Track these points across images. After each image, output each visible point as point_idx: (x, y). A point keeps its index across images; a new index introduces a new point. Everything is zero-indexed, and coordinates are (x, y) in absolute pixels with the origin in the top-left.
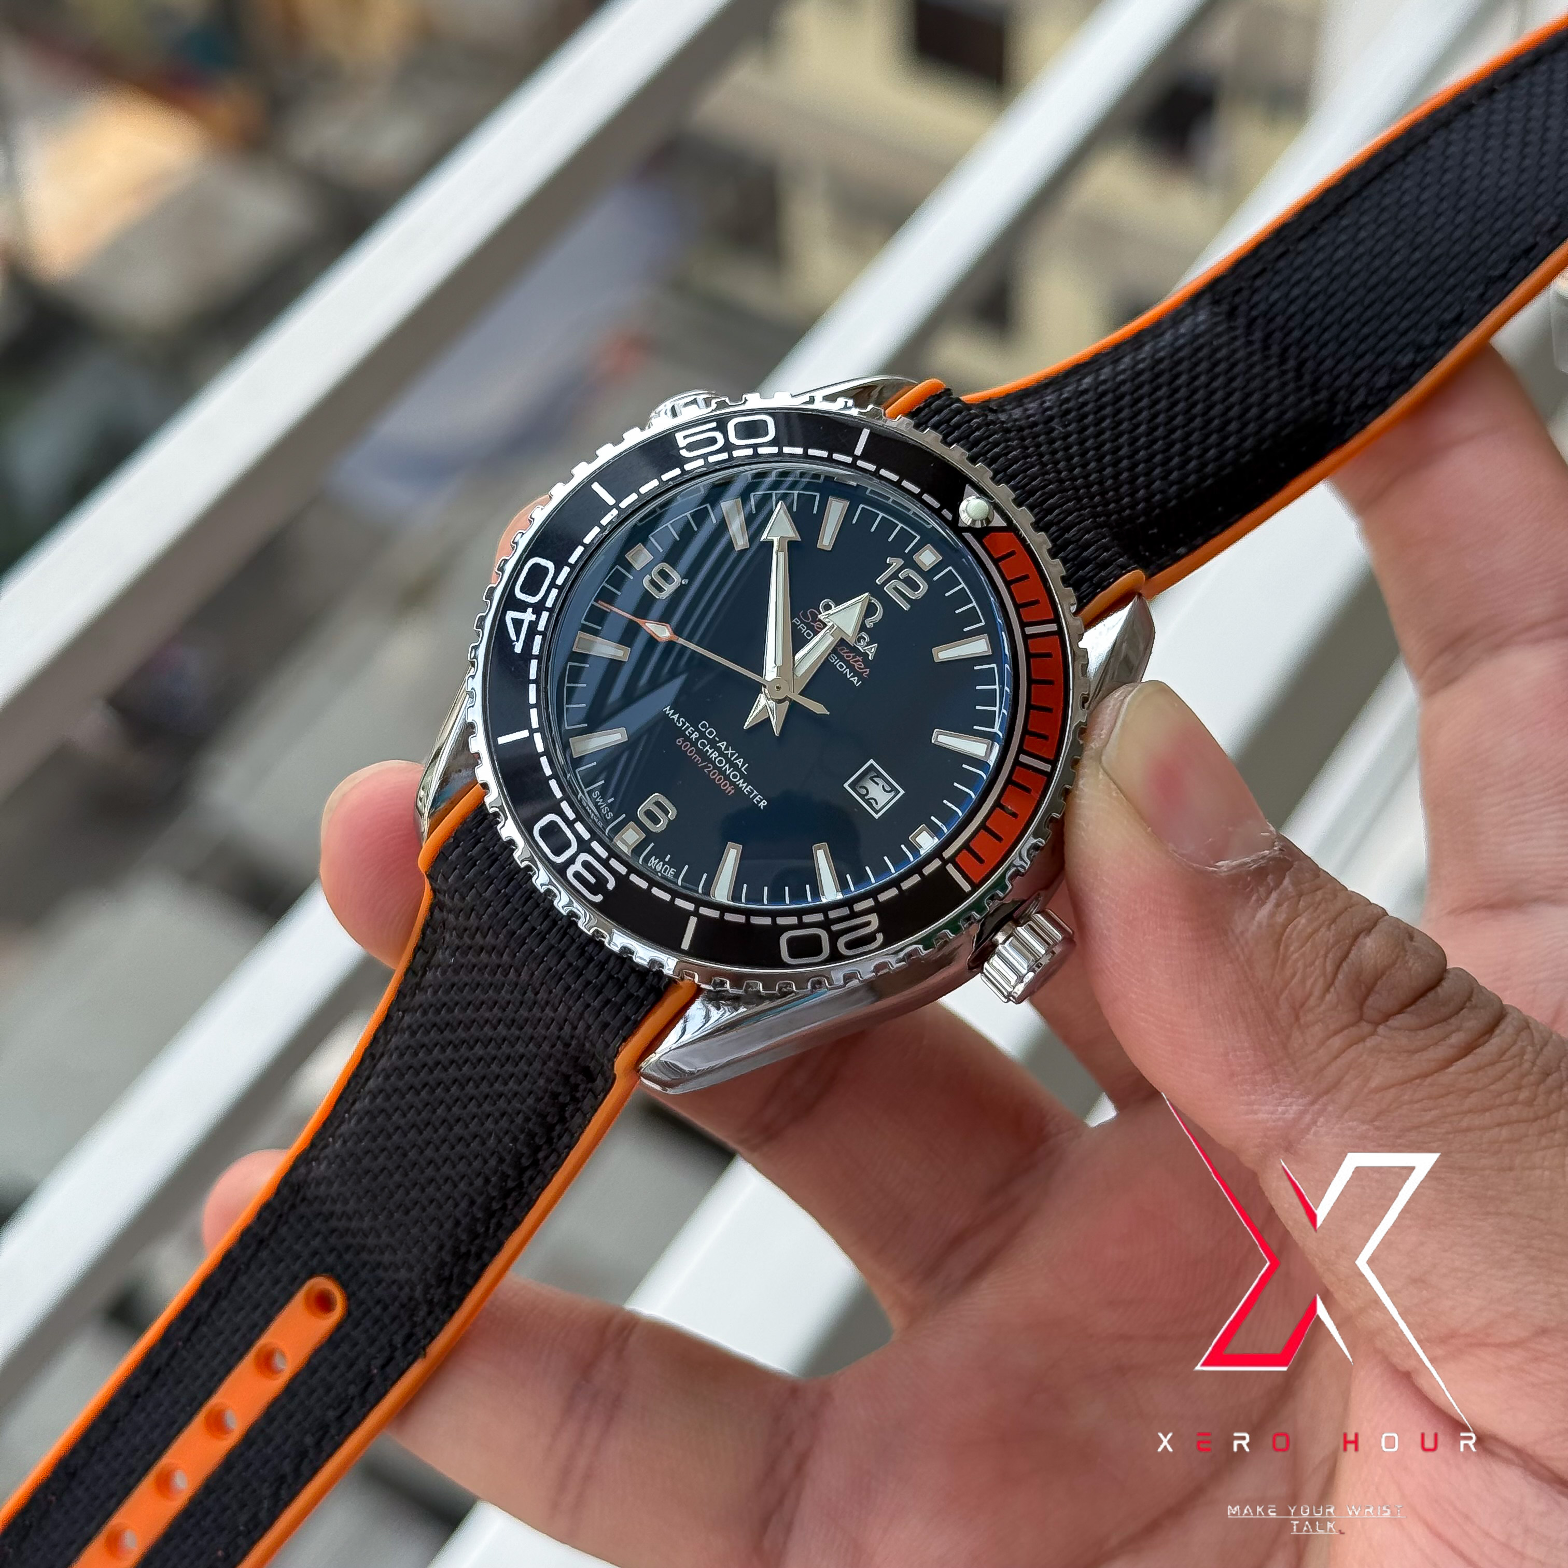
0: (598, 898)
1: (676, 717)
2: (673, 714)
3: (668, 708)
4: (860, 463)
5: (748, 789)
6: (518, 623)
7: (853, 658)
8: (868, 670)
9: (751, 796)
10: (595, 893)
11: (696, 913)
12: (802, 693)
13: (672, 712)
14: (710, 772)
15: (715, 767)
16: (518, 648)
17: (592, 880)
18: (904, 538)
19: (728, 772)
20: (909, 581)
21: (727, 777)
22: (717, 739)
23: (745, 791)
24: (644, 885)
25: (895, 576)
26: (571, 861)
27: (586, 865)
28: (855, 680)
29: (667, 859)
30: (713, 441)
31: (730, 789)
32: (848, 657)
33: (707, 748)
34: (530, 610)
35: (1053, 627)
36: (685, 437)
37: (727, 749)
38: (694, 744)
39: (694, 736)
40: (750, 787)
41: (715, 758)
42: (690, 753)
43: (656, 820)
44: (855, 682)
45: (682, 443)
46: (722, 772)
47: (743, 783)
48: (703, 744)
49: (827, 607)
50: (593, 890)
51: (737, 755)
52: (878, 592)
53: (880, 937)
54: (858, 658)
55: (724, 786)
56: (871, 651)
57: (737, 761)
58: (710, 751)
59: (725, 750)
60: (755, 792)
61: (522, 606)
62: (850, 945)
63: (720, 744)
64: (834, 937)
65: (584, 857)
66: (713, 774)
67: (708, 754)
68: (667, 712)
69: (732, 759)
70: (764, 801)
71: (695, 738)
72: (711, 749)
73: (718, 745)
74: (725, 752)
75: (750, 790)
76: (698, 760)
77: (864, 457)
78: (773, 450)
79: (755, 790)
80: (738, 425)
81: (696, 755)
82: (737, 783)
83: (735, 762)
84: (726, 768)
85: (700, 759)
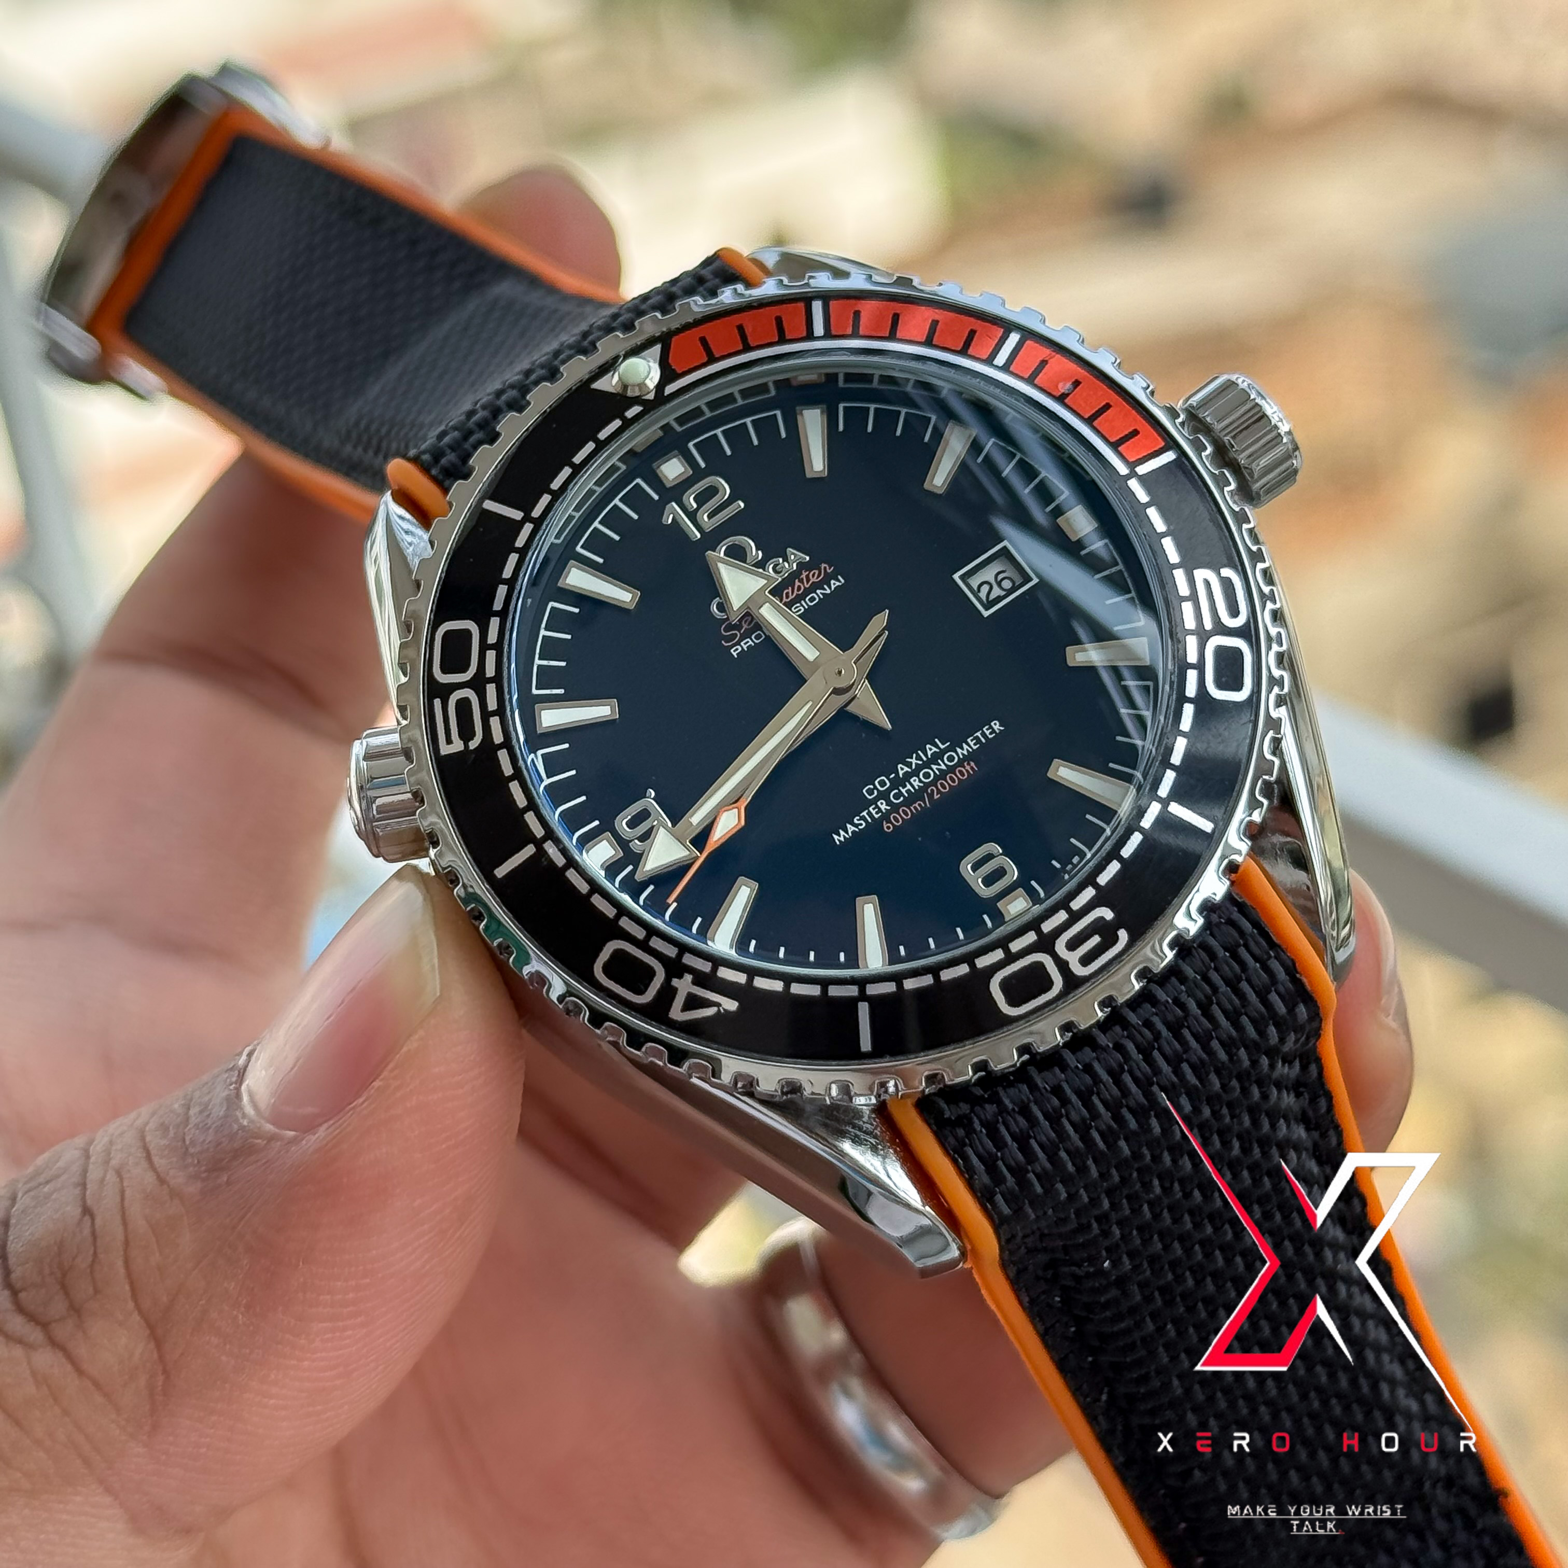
0: (1123, 935)
1: (851, 828)
2: (847, 832)
3: (836, 837)
4: (536, 513)
5: (972, 744)
6: (693, 1003)
7: (803, 583)
9: (983, 740)
10: (1115, 940)
11: (1165, 803)
13: (842, 833)
14: (939, 792)
15: (934, 783)
16: (730, 1005)
17: (1096, 940)
18: (636, 499)
19: (943, 767)
20: (702, 499)
21: (951, 769)
22: (893, 776)
23: (975, 747)
25: (692, 516)
26: (1063, 966)
27: (1072, 945)
28: (834, 584)
29: (1058, 866)
30: (464, 705)
31: (968, 768)
32: (799, 588)
33: (903, 791)
34: (675, 982)
36: (449, 741)
37: (909, 765)
38: (895, 808)
39: (884, 807)
40: (969, 740)
41: (920, 781)
42: (907, 814)
43: (1000, 873)
44: (838, 584)
45: (458, 746)
46: (943, 775)
47: (962, 749)
48: (897, 797)
49: (721, 607)
50: (1109, 940)
51: (919, 752)
52: (712, 539)
53: (1228, 573)
55: (963, 775)
56: (795, 557)
57: (929, 753)
58: (909, 787)
59: (911, 767)
60: (978, 734)
61: (667, 994)
62: (1234, 612)
63: (901, 773)
64: (1221, 629)
65: (1060, 946)
66: (944, 787)
67: (913, 791)
68: (842, 839)
69: (925, 759)
70: (992, 724)
71: (887, 805)
72: (905, 786)
73: (901, 776)
74: (914, 767)
75: (974, 741)
76: (920, 805)
77: (527, 508)
78: (495, 623)
79: (975, 735)
80: (445, 670)
81: (912, 808)
82: (961, 757)
83: (929, 757)
84: (937, 769)
85: (919, 802)
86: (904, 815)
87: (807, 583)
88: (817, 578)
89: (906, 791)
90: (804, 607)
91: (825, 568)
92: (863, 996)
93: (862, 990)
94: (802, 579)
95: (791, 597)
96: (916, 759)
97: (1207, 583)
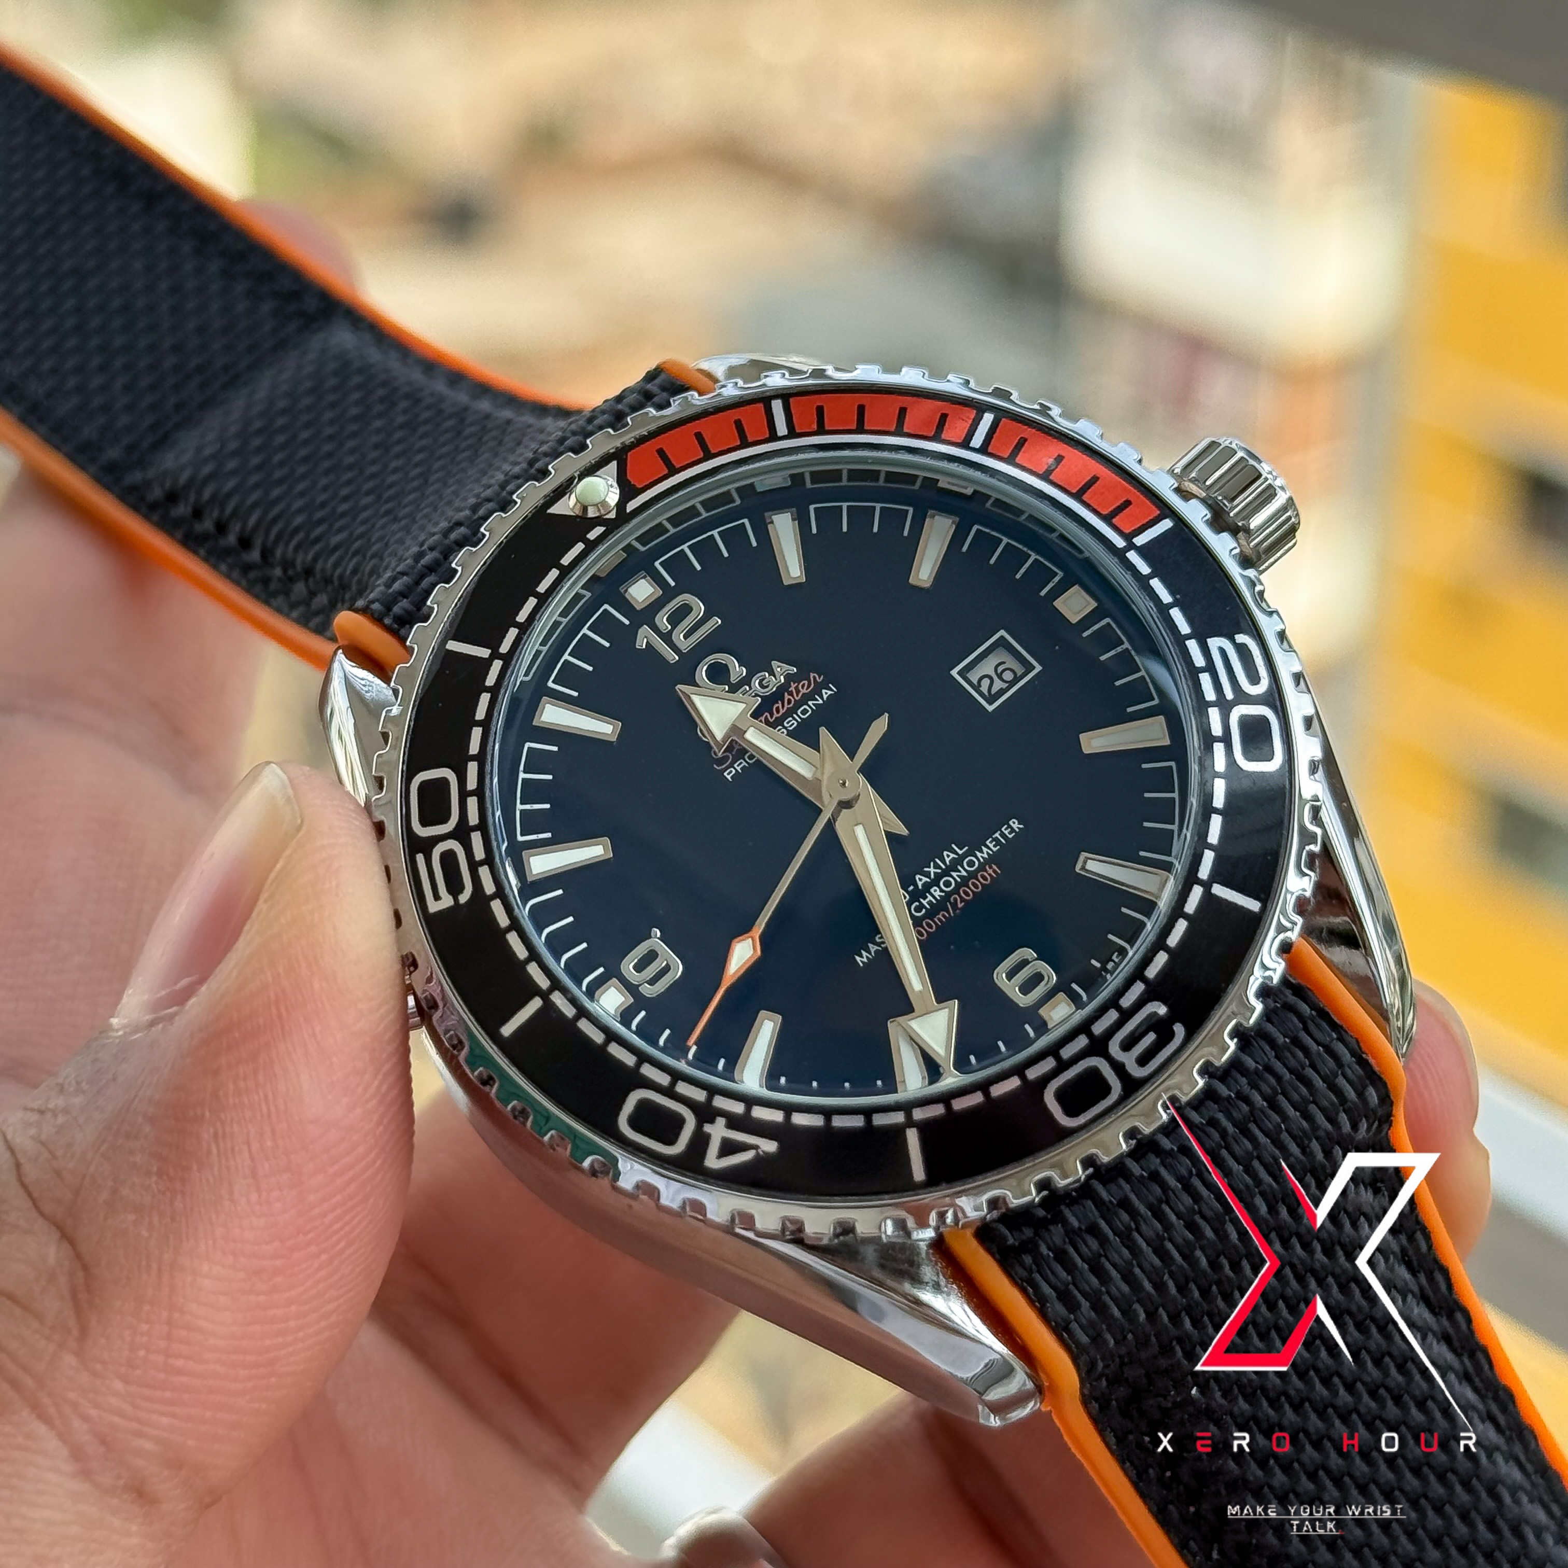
0: (1179, 1030)
1: (873, 948)
2: (869, 952)
3: (858, 959)
4: (504, 648)
5: (991, 846)
6: (728, 1148)
7: (792, 695)
8: (812, 675)
9: (1003, 841)
10: (1171, 1035)
11: (1207, 885)
12: (852, 755)
13: (864, 954)
14: (962, 900)
15: (956, 891)
16: (769, 1146)
17: (1151, 1037)
18: (605, 626)
19: (964, 873)
20: (675, 619)
21: (972, 875)
22: (911, 888)
23: (995, 849)
24: (1162, 958)
25: (667, 638)
26: (1119, 1069)
27: (1127, 1046)
28: (826, 693)
29: (1098, 965)
30: (449, 859)
31: (990, 871)
32: (789, 701)
33: (924, 902)
34: (707, 1128)
35: (777, 406)
36: (437, 897)
37: (927, 875)
40: (988, 842)
41: (942, 891)
42: (931, 927)
43: (1037, 978)
44: (830, 692)
45: (447, 901)
46: (964, 882)
48: (918, 909)
50: (1165, 1037)
51: (937, 860)
52: (690, 660)
53: (1241, 638)
54: (792, 689)
55: (985, 879)
56: (781, 670)
57: (947, 860)
58: (930, 898)
59: (929, 877)
60: (997, 835)
61: (700, 1142)
62: (1254, 679)
63: (920, 884)
64: (1242, 697)
65: (1114, 1048)
66: (967, 894)
67: (934, 901)
68: (865, 960)
69: (943, 867)
70: (1011, 823)
72: (927, 897)
73: (920, 887)
74: (932, 876)
75: (994, 843)
76: (944, 916)
77: (494, 645)
78: (472, 768)
79: (994, 836)
80: (424, 823)
81: (936, 919)
82: (982, 860)
83: (948, 863)
84: (958, 876)
85: (942, 913)
86: (928, 929)
87: (797, 696)
88: (807, 689)
89: (927, 903)
90: (797, 721)
91: (814, 678)
92: (910, 1123)
93: (909, 1116)
94: (792, 691)
95: (782, 712)
96: (935, 868)
97: (1223, 652)
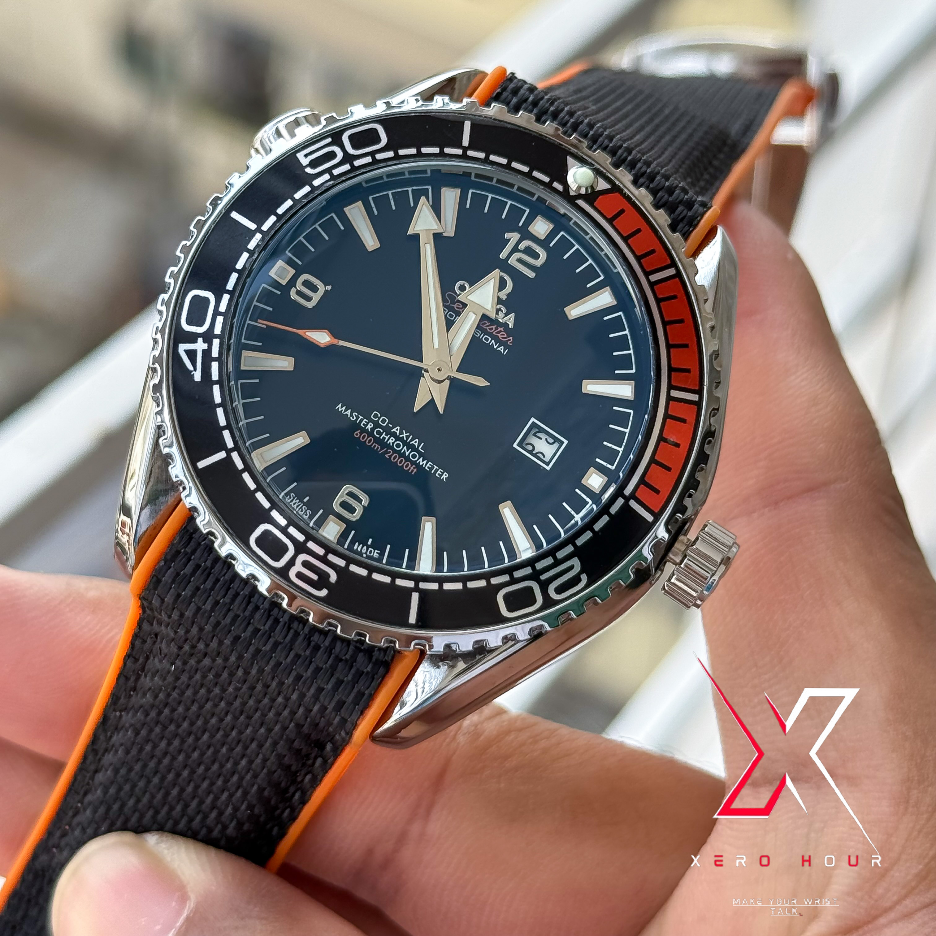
1: (349, 412)
2: (345, 411)
3: (340, 405)
4: (470, 153)
5: (428, 465)
6: (191, 354)
8: (511, 338)
9: (433, 472)
10: (319, 589)
11: (416, 589)
12: (458, 370)
13: (344, 408)
14: (390, 456)
15: (395, 451)
16: (197, 376)
17: (315, 577)
18: (515, 213)
19: (407, 454)
20: (529, 251)
21: (407, 459)
22: (391, 426)
23: (426, 468)
24: (363, 572)
25: (515, 249)
26: (291, 563)
27: (305, 564)
28: (501, 349)
29: (369, 543)
30: (332, 155)
31: (412, 468)
33: (384, 435)
34: (200, 340)
35: (671, 272)
36: (306, 156)
37: (401, 433)
38: (371, 434)
39: (369, 427)
40: (430, 463)
41: (393, 443)
42: (369, 442)
43: (352, 510)
44: (502, 351)
45: (304, 161)
46: (402, 455)
47: (423, 461)
48: (378, 433)
49: (462, 288)
50: (317, 585)
51: (411, 436)
52: (505, 267)
53: (584, 577)
54: (500, 329)
55: (406, 467)
56: (510, 320)
57: (413, 442)
58: (387, 438)
59: (400, 434)
60: (436, 467)
61: (192, 338)
62: (559, 590)
63: (394, 430)
64: (544, 586)
65: (303, 557)
66: (394, 458)
67: (386, 441)
68: (340, 410)
69: (408, 441)
70: (445, 473)
71: (371, 428)
72: (387, 436)
73: (392, 431)
74: (401, 436)
75: (430, 466)
76: (378, 448)
77: (472, 146)
78: (391, 154)
79: (435, 466)
80: (351, 137)
81: (374, 444)
82: (417, 462)
83: (411, 443)
84: (405, 451)
85: (379, 447)
86: (368, 441)
87: (496, 333)
88: (502, 338)
89: (383, 437)
90: (480, 336)
91: (510, 340)
92: (229, 452)
93: (232, 450)
94: (498, 329)
95: (484, 326)
96: (406, 436)
97: (572, 568)
